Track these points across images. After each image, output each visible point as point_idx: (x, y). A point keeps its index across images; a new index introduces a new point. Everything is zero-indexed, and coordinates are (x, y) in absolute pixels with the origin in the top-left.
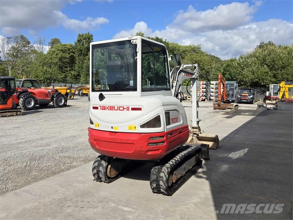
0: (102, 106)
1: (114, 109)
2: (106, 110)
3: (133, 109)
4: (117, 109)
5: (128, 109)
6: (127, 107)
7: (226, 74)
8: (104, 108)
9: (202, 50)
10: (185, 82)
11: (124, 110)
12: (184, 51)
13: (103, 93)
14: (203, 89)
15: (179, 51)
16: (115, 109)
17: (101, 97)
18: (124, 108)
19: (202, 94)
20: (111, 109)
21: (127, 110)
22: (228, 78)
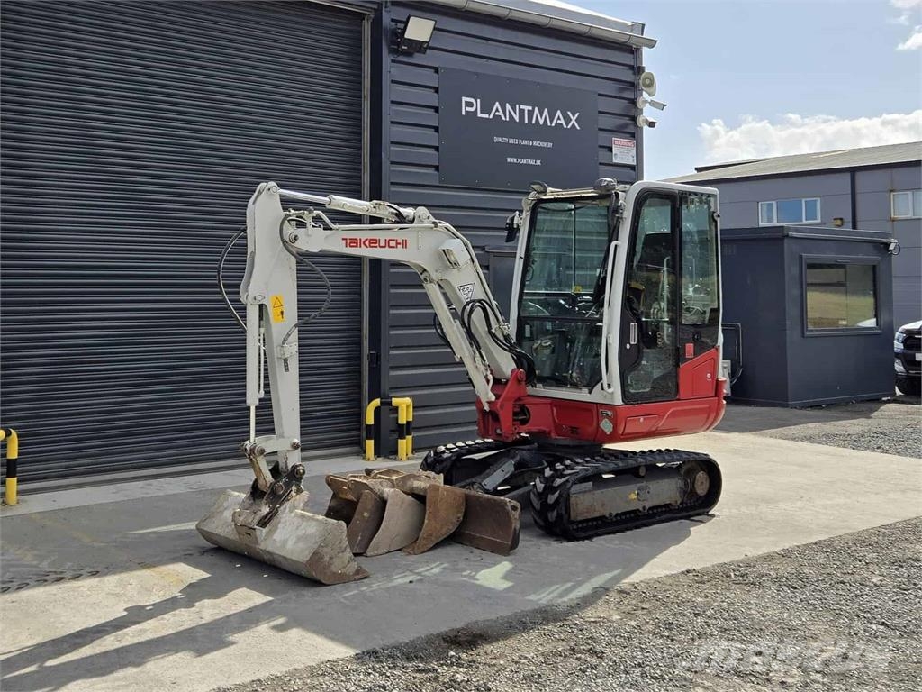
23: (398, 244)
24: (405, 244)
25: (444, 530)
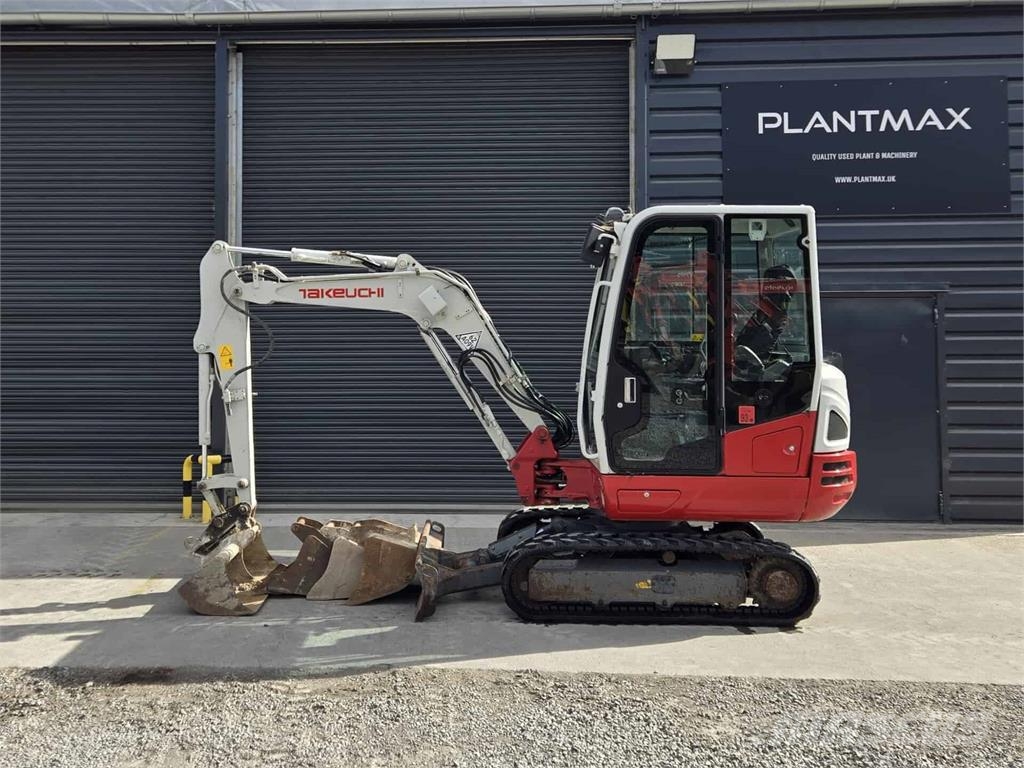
23: (370, 293)
24: (381, 293)
25: (387, 586)
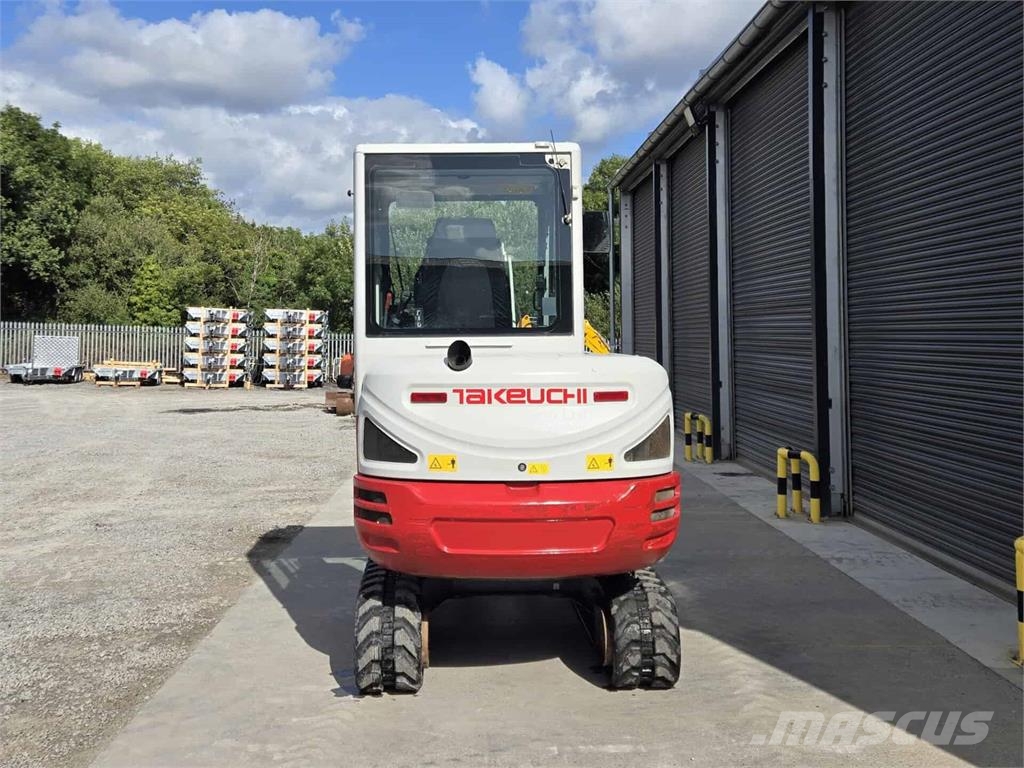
0: (468, 391)
1: (525, 398)
2: (490, 402)
3: (601, 397)
4: (539, 398)
5: (582, 397)
6: (579, 391)
7: (314, 285)
8: (478, 397)
9: (202, 182)
10: (147, 309)
11: (569, 400)
12: (133, 182)
13: (470, 341)
14: (235, 341)
15: (113, 178)
16: (533, 398)
17: (460, 357)
18: (569, 392)
19: (230, 357)
20: (513, 399)
21: (579, 401)
22: (324, 300)
